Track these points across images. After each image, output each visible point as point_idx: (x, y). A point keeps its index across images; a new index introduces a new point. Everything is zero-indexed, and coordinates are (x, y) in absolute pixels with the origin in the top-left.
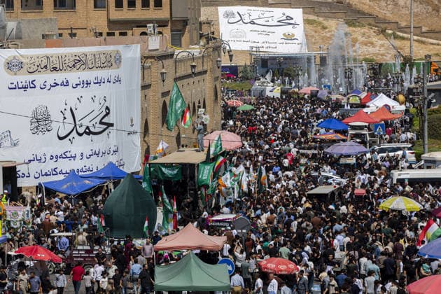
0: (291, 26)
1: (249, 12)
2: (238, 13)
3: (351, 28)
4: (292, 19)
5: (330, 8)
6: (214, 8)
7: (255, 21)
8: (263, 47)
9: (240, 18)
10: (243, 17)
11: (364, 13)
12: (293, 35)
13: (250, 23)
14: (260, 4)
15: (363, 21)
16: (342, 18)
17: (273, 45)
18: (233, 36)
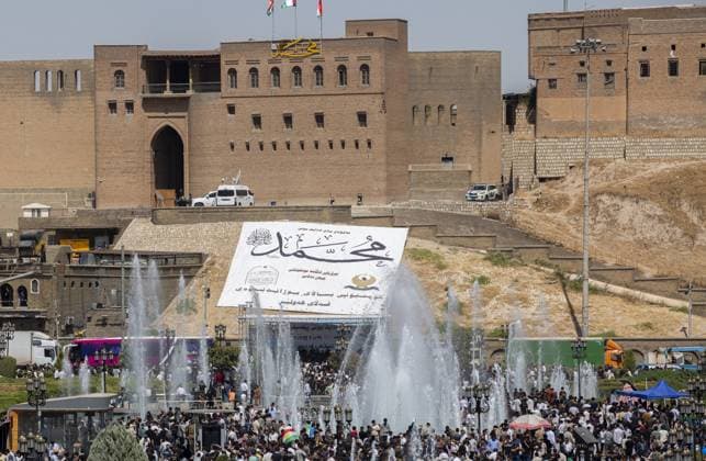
0: (376, 262)
1: (300, 233)
2: (278, 234)
3: (496, 268)
4: (382, 247)
5: (476, 227)
6: (235, 224)
7: (307, 252)
8: (303, 303)
9: (278, 245)
10: (284, 242)
11: (537, 239)
12: (373, 280)
13: (295, 254)
14: (328, 217)
15: (527, 255)
16: (485, 248)
17: (324, 300)
18: (251, 281)
